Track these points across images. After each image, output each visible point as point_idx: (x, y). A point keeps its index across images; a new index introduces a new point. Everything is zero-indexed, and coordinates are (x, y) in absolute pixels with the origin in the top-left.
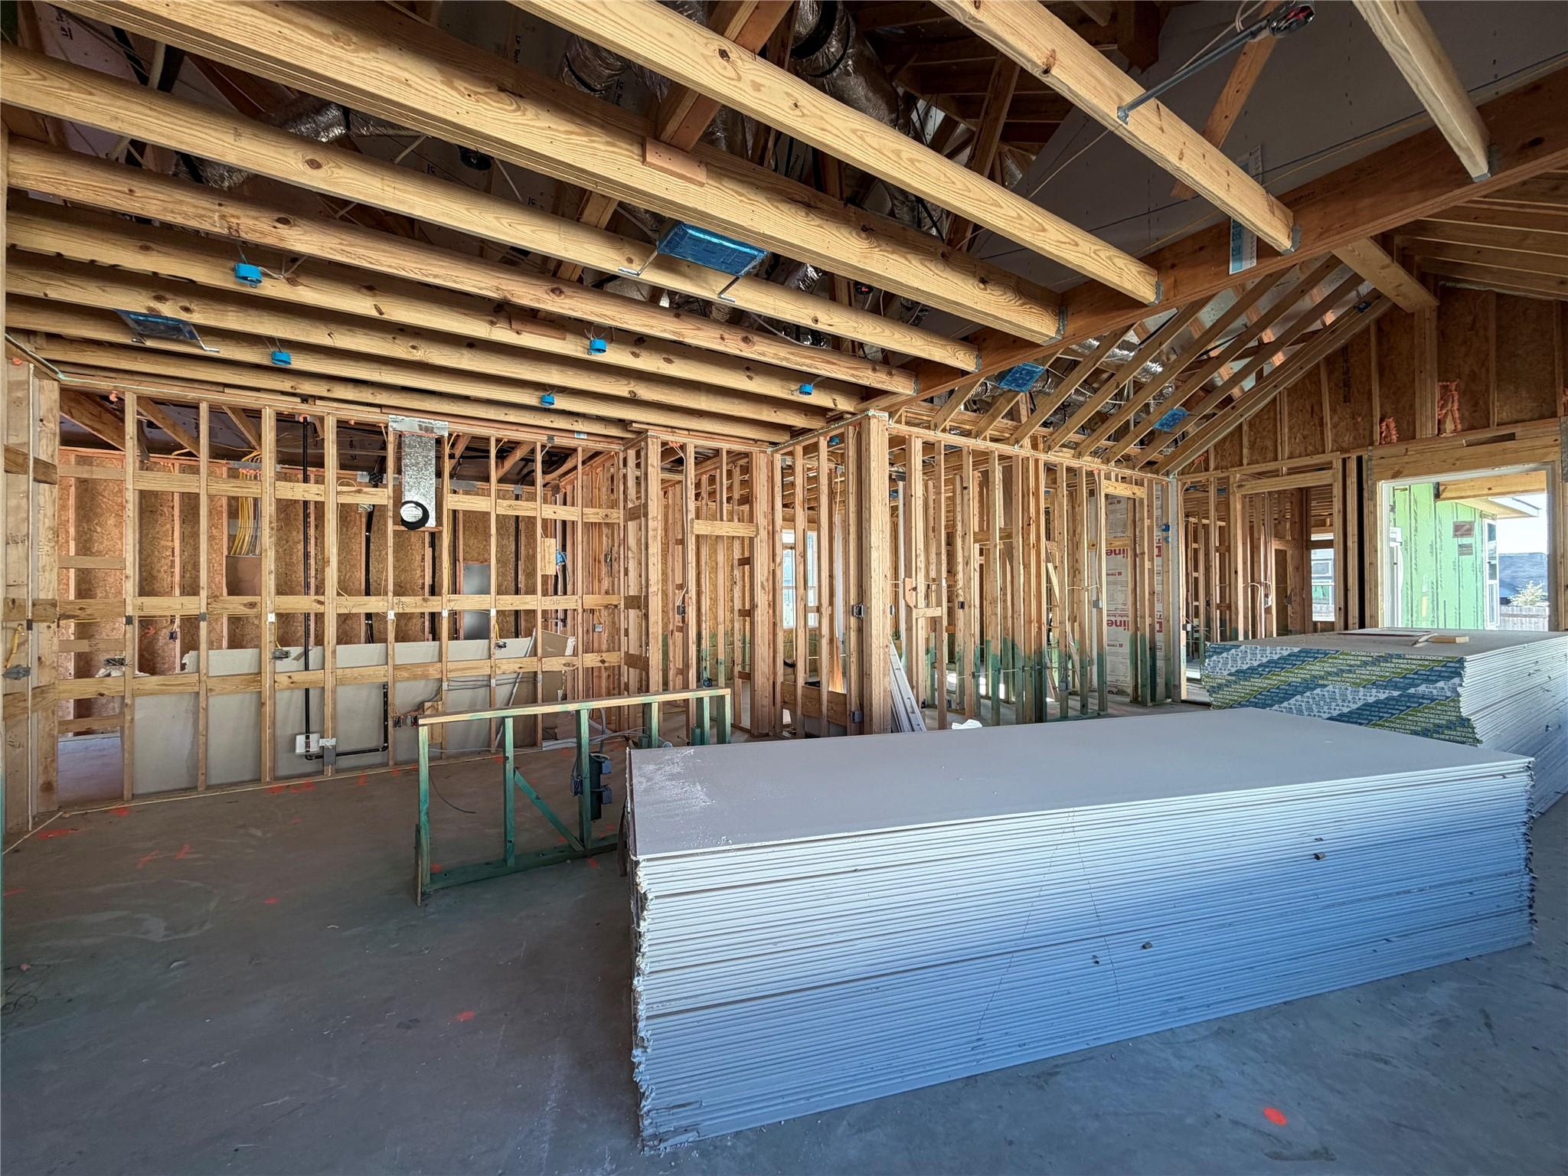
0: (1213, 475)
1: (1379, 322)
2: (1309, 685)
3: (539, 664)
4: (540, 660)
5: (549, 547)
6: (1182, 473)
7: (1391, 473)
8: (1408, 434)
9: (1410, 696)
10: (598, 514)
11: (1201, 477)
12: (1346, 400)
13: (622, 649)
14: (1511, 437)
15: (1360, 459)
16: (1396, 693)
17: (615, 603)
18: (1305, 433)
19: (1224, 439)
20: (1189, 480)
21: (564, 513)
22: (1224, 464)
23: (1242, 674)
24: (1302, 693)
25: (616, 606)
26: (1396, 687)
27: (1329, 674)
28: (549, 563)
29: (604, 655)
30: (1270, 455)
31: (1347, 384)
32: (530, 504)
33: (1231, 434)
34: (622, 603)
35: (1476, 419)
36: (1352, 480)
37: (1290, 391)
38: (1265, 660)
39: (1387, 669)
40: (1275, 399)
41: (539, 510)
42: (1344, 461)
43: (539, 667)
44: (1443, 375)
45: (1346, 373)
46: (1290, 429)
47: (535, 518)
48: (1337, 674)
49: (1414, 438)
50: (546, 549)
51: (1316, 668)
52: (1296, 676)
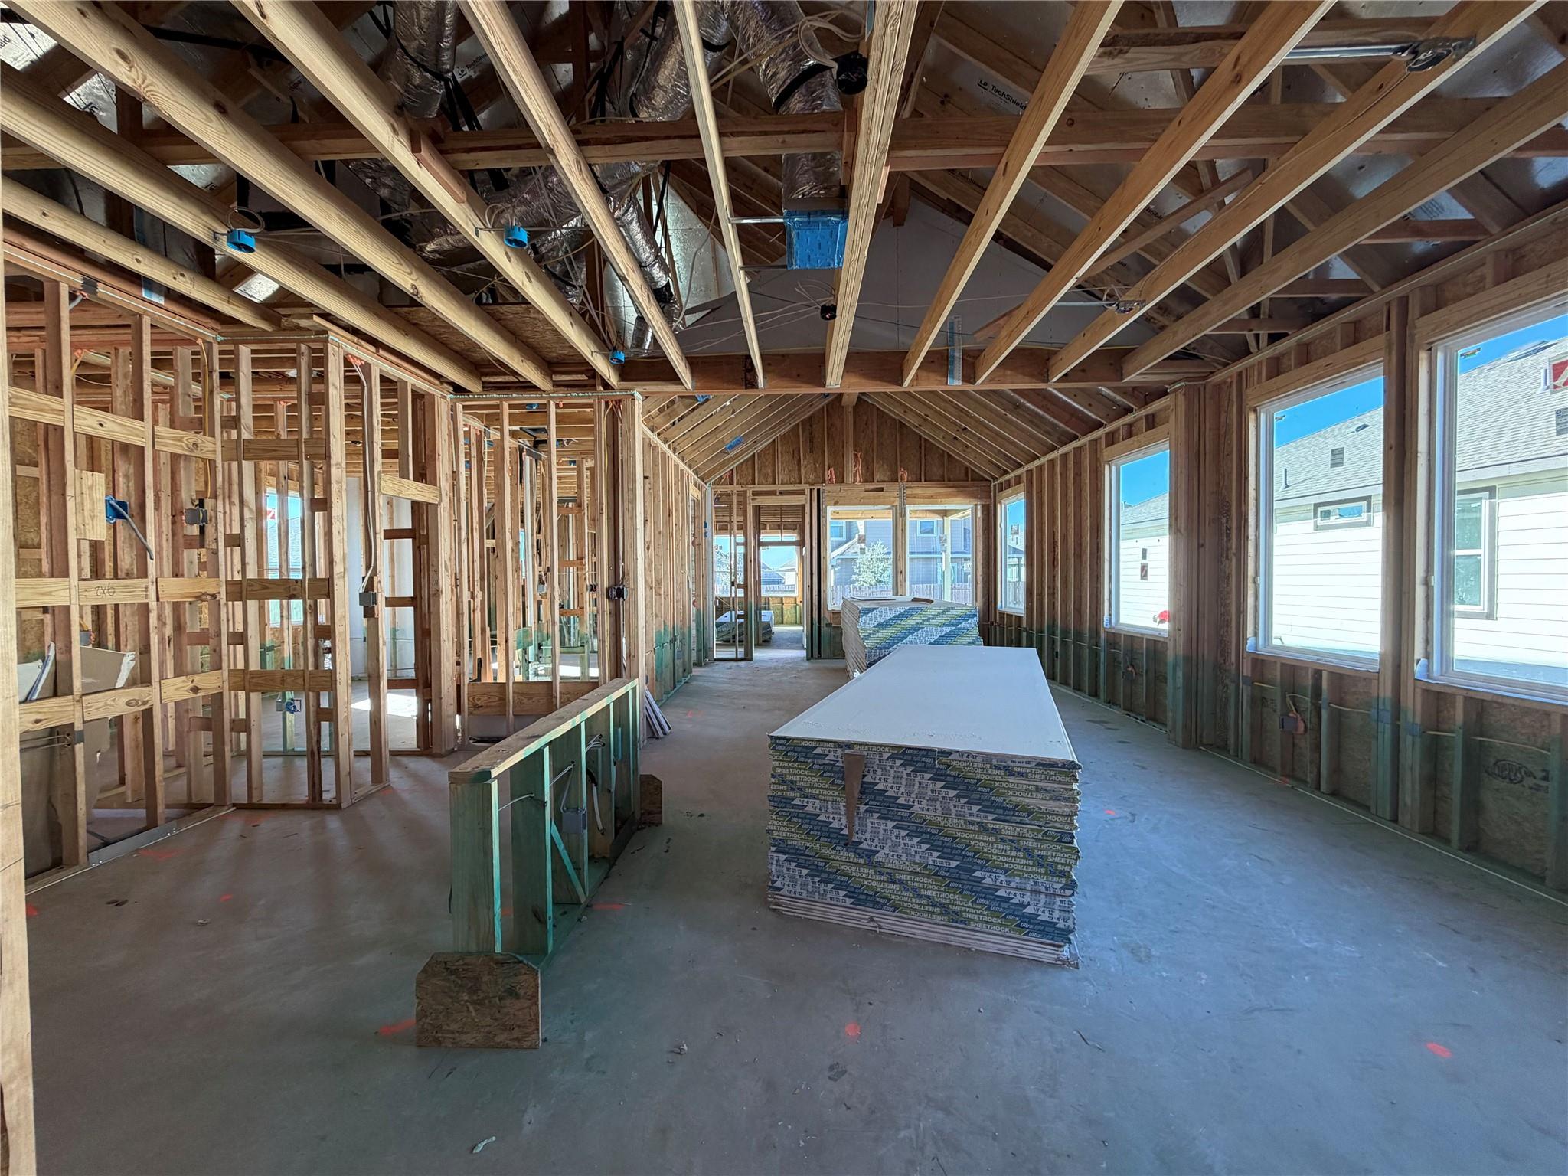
0: (736, 488)
1: (828, 405)
2: (916, 628)
3: (78, 709)
4: (80, 701)
5: (91, 488)
6: (714, 484)
7: (833, 502)
8: (841, 480)
9: (959, 629)
10: (180, 440)
11: (729, 488)
12: (812, 452)
13: (225, 665)
14: (881, 490)
15: (818, 490)
16: (953, 628)
17: (212, 591)
18: (790, 468)
19: (743, 463)
20: (720, 489)
21: (117, 428)
22: (742, 481)
23: (881, 626)
24: (912, 634)
25: (214, 596)
26: (953, 625)
27: (924, 620)
28: (92, 518)
29: (196, 677)
30: (770, 480)
31: (811, 441)
32: (51, 401)
33: (747, 460)
34: (223, 590)
35: (869, 478)
36: (815, 504)
37: (783, 437)
38: (892, 616)
39: (948, 616)
40: (774, 440)
41: (68, 414)
42: (811, 490)
43: (78, 714)
44: (856, 447)
45: (811, 433)
46: (782, 463)
47: (59, 430)
48: (927, 621)
49: (843, 482)
50: (86, 490)
51: (917, 618)
52: (908, 624)
